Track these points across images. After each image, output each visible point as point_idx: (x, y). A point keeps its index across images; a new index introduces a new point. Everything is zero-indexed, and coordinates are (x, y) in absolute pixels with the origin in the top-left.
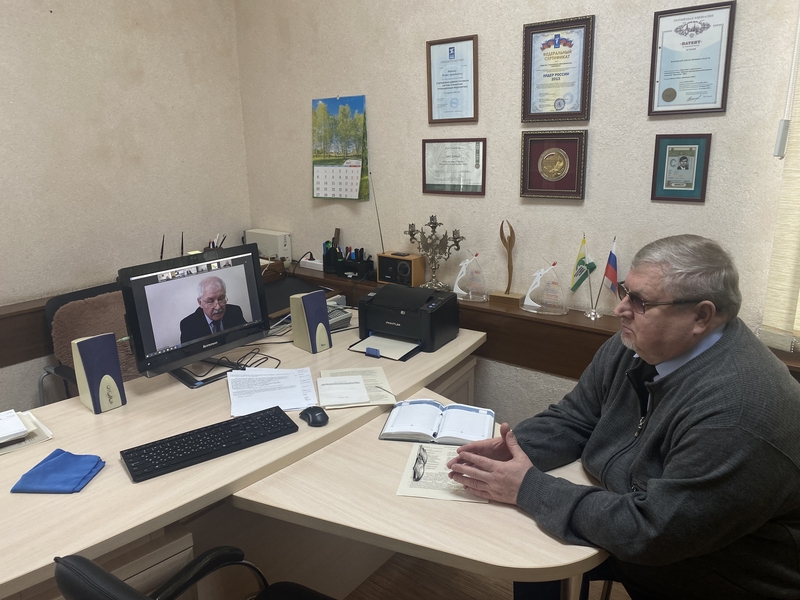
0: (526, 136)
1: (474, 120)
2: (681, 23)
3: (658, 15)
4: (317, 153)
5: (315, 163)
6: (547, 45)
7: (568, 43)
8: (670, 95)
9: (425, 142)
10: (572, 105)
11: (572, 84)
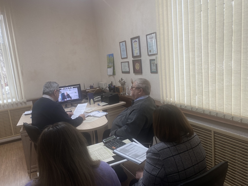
0: (133, 61)
1: (127, 58)
2: (150, 37)
3: (147, 35)
4: (108, 66)
5: (108, 68)
6: (134, 42)
7: (136, 41)
8: (150, 51)
9: (121, 62)
10: (138, 54)
11: (138, 50)
